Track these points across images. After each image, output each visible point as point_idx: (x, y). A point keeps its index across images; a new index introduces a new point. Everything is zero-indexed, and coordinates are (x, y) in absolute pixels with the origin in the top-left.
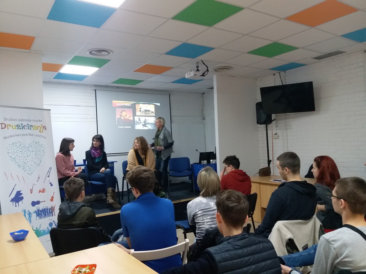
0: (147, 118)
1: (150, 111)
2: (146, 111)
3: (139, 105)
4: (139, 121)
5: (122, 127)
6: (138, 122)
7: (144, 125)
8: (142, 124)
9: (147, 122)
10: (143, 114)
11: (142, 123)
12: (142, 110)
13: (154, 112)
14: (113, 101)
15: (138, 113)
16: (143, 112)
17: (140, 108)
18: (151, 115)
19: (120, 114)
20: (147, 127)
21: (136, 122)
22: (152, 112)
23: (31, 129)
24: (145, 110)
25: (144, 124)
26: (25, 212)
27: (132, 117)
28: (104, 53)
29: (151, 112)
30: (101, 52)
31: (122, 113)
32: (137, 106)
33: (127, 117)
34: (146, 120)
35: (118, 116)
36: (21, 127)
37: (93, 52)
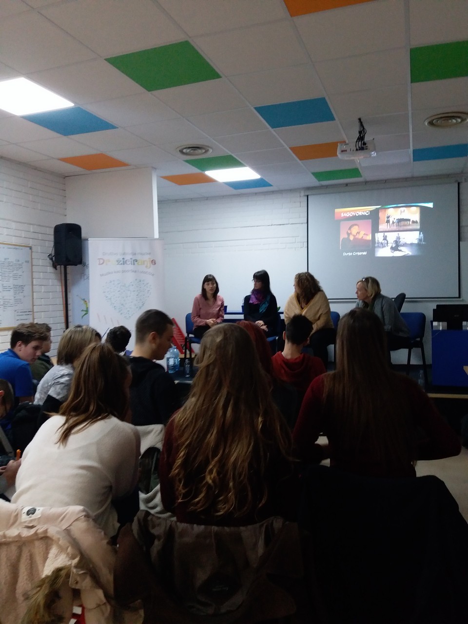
0: (402, 234)
1: (409, 220)
2: (400, 220)
3: (385, 211)
4: (383, 241)
5: (350, 254)
6: (382, 243)
7: (395, 249)
8: (389, 247)
9: (402, 241)
10: (395, 228)
11: (390, 245)
12: (391, 220)
13: (418, 221)
14: (337, 210)
15: (382, 227)
16: (393, 223)
17: (388, 217)
18: (410, 227)
19: (347, 232)
20: (400, 251)
21: (378, 243)
22: (413, 222)
23: (134, 264)
24: (398, 219)
25: (394, 246)
27: (371, 235)
29: (411, 223)
30: (196, 150)
31: (352, 229)
32: (381, 214)
33: (360, 236)
34: (399, 238)
35: (343, 235)
36: (122, 262)
37: (184, 151)
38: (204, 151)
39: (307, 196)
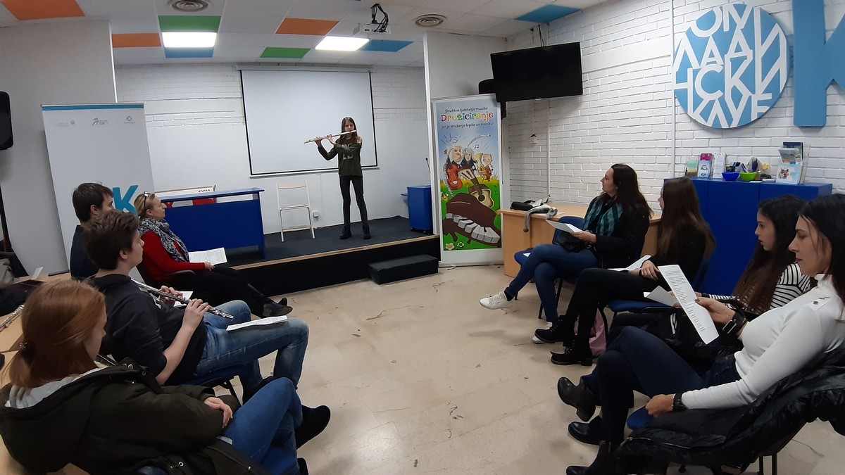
30: (192, 4)
37: (178, 5)
38: (201, 6)
39: (241, 71)
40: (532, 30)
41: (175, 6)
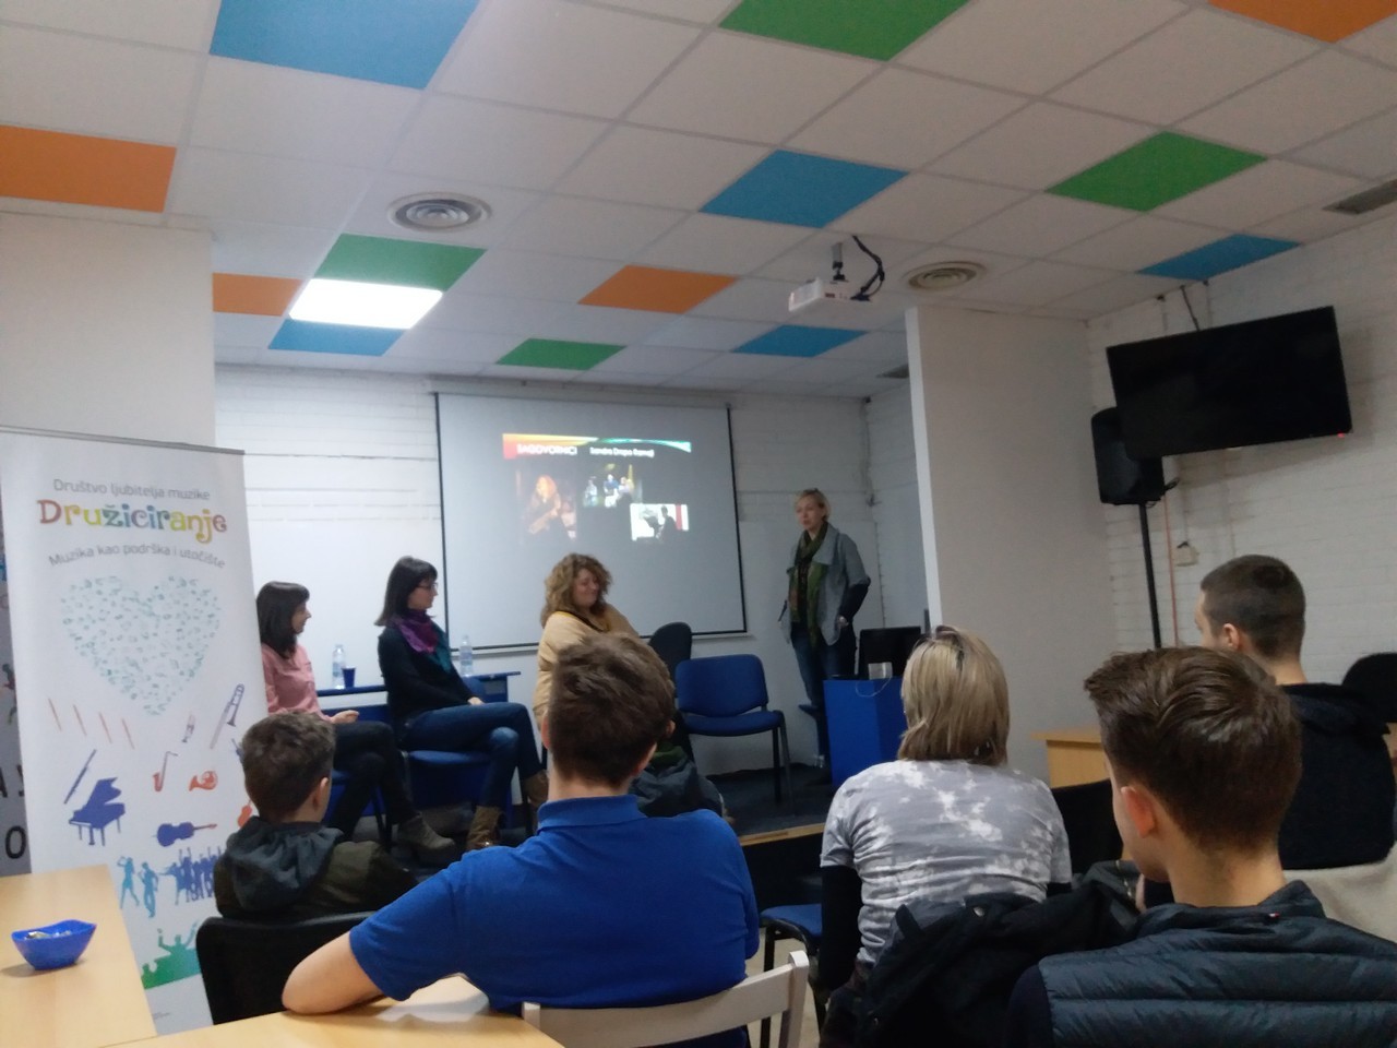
14: (508, 437)
23: (161, 527)
26: (129, 867)
28: (453, 214)
30: (444, 211)
36: (121, 518)
37: (409, 213)
38: (464, 216)
39: (436, 395)
40: (1161, 298)
41: (401, 216)
